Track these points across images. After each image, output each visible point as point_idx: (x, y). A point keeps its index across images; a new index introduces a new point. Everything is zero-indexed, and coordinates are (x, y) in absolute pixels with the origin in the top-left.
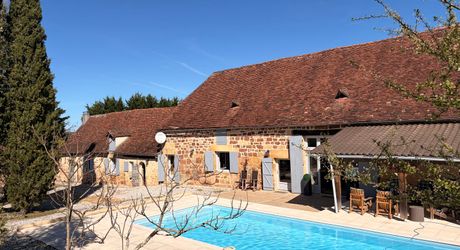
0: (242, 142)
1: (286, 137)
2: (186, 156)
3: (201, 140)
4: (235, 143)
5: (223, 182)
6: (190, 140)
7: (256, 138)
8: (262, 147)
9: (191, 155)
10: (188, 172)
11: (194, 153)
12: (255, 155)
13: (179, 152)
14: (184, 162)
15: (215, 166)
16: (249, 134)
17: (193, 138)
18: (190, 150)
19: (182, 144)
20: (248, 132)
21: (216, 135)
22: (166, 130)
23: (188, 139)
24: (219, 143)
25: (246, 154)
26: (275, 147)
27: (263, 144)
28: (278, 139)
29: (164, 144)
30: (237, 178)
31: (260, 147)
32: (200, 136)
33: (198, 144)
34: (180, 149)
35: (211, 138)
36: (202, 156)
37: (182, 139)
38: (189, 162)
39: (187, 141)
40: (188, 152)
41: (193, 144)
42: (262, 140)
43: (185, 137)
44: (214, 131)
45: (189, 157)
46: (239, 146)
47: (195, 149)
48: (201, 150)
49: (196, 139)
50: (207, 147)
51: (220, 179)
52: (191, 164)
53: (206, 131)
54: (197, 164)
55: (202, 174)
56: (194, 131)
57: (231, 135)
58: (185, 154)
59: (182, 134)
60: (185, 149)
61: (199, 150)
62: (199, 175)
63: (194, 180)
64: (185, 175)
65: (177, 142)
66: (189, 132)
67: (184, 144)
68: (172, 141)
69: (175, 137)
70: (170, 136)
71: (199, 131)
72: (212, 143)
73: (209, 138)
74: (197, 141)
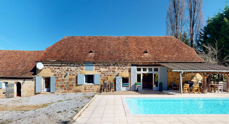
0: (103, 69)
1: (128, 67)
3: (73, 68)
4: (98, 69)
5: (89, 90)
6: (65, 68)
7: (111, 67)
8: (115, 72)
9: (65, 77)
10: (63, 86)
11: (68, 75)
12: (111, 75)
13: (55, 75)
14: (59, 81)
16: (108, 65)
17: (67, 67)
18: (64, 74)
19: (57, 70)
20: (106, 65)
21: (85, 66)
22: (44, 61)
23: (63, 67)
24: (87, 70)
25: (105, 75)
26: (122, 72)
27: (116, 70)
28: (124, 68)
29: (41, 70)
30: (99, 87)
31: (114, 72)
32: (73, 66)
33: (71, 70)
34: (56, 73)
35: (82, 67)
36: (74, 77)
37: (57, 67)
38: (63, 80)
39: (62, 68)
40: (62, 75)
41: (67, 70)
42: (115, 68)
43: (61, 66)
44: (84, 63)
45: (63, 78)
46: (101, 71)
47: (68, 73)
48: (74, 73)
49: (69, 67)
50: (78, 72)
51: (87, 88)
52: (65, 81)
53: (78, 63)
54: (70, 81)
55: (74, 87)
56: (68, 63)
57: (96, 66)
58: (60, 76)
59: (57, 65)
60: (60, 73)
61: (72, 73)
62: (71, 87)
63: (67, 90)
64: (59, 88)
65: (53, 69)
66: (64, 63)
67: (60, 70)
68: (49, 68)
69: (52, 66)
70: (47, 66)
71: (72, 63)
72: (82, 70)
73: (80, 67)
74: (71, 68)
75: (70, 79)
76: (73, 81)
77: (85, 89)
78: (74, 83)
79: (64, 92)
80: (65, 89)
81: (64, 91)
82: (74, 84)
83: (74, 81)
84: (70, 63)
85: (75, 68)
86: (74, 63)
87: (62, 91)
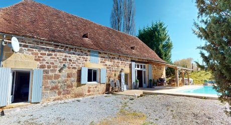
0: (108, 63)
1: (129, 62)
3: (74, 57)
4: (104, 62)
5: (94, 91)
6: (61, 55)
7: (116, 61)
9: (60, 71)
10: (56, 88)
11: (66, 68)
12: (115, 71)
13: (42, 67)
14: (49, 78)
16: (113, 58)
17: (64, 54)
18: (59, 65)
19: (48, 58)
21: (90, 55)
22: (22, 38)
23: (58, 54)
25: (110, 70)
26: (124, 67)
28: (126, 63)
31: (118, 66)
32: (74, 54)
33: (70, 60)
34: (44, 63)
35: (86, 57)
36: (75, 71)
37: (47, 53)
38: (57, 77)
39: (55, 55)
40: (56, 67)
41: (64, 60)
42: (119, 63)
43: (53, 51)
44: (89, 51)
45: (57, 72)
46: (106, 65)
47: (66, 64)
48: (74, 65)
49: (68, 55)
50: (80, 64)
51: (91, 89)
52: (60, 79)
53: (80, 50)
54: (68, 79)
55: (74, 87)
56: (67, 47)
57: (101, 57)
58: (52, 68)
59: (48, 47)
60: (53, 63)
61: (72, 66)
62: (70, 89)
63: (63, 94)
64: (48, 91)
65: (39, 55)
66: (60, 47)
67: (51, 58)
68: (30, 52)
69: (36, 48)
70: (26, 46)
71: (73, 49)
72: (86, 61)
73: (83, 56)
74: (70, 57)
75: (69, 76)
76: (72, 79)
77: (89, 91)
78: (73, 81)
79: (58, 99)
80: (59, 93)
81: (57, 96)
82: (75, 83)
83: (74, 78)
84: (70, 48)
85: (76, 57)
86: (76, 49)
87: (53, 97)
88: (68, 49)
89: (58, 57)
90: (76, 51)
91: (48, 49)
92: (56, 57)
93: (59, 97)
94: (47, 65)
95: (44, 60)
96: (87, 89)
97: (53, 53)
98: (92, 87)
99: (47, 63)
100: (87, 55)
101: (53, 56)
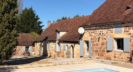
2: (96, 41)
3: (104, 31)
4: (127, 31)
5: (119, 58)
10: (96, 51)
11: (101, 39)
13: (92, 39)
14: (94, 45)
15: (114, 48)
17: (100, 30)
19: (93, 34)
21: (115, 27)
22: (84, 26)
23: (97, 31)
24: (116, 32)
29: (83, 34)
32: (105, 29)
33: (103, 34)
35: (111, 29)
36: (105, 41)
37: (93, 31)
38: (97, 45)
39: (96, 32)
41: (100, 34)
43: (95, 29)
44: (114, 24)
45: (97, 42)
46: (130, 34)
47: (101, 37)
48: (105, 37)
49: (102, 30)
50: (108, 35)
51: (117, 56)
52: (98, 46)
53: (108, 25)
54: (102, 46)
55: (105, 52)
56: (101, 26)
57: (125, 27)
58: (95, 40)
59: (93, 28)
60: (95, 37)
61: (103, 37)
62: (103, 53)
63: (100, 56)
64: (94, 53)
65: (91, 33)
66: (98, 26)
67: (95, 34)
68: (88, 32)
69: (89, 30)
70: (87, 30)
71: (104, 25)
72: (112, 32)
73: (110, 29)
74: (103, 31)
75: (102, 44)
76: (104, 46)
77: (115, 57)
78: (105, 48)
80: (99, 55)
81: (98, 57)
82: (106, 50)
84: (102, 25)
85: (106, 31)
86: (105, 25)
87: (96, 56)
88: (102, 26)
89: (97, 32)
90: (106, 27)
91: (93, 29)
92: (96, 33)
93: (99, 57)
94: (93, 38)
95: (92, 35)
96: (114, 55)
97: (95, 31)
98: (117, 54)
99: (93, 37)
100: (113, 28)
101: (95, 33)
